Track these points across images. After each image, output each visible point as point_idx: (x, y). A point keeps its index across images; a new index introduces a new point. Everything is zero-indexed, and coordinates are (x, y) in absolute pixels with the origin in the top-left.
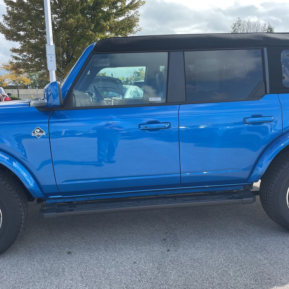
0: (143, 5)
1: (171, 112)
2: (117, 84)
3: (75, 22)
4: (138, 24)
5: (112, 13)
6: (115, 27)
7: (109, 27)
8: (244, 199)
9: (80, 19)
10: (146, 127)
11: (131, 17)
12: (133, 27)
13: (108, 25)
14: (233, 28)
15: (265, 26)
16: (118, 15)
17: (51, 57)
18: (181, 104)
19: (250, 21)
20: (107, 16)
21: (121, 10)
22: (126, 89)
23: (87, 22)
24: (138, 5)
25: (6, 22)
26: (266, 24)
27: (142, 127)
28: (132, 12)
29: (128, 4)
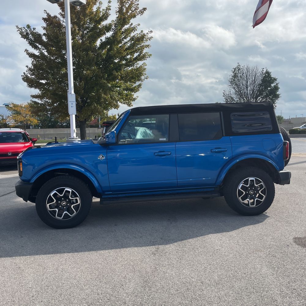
0: (149, 57)
1: (172, 146)
2: (131, 126)
3: (91, 73)
4: (145, 73)
5: (123, 65)
6: (126, 77)
7: (120, 77)
8: (213, 194)
9: (95, 71)
10: (158, 154)
11: (139, 67)
12: (141, 76)
13: (120, 75)
14: (234, 72)
15: (263, 70)
16: (127, 65)
17: (72, 104)
18: (176, 141)
19: (249, 66)
20: (118, 67)
21: (130, 62)
22: (137, 131)
23: (101, 72)
24: (145, 57)
25: (29, 72)
26: (264, 69)
27: (156, 154)
28: (140, 63)
29: (136, 56)
